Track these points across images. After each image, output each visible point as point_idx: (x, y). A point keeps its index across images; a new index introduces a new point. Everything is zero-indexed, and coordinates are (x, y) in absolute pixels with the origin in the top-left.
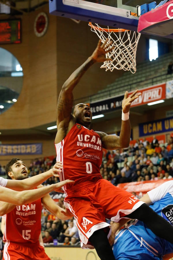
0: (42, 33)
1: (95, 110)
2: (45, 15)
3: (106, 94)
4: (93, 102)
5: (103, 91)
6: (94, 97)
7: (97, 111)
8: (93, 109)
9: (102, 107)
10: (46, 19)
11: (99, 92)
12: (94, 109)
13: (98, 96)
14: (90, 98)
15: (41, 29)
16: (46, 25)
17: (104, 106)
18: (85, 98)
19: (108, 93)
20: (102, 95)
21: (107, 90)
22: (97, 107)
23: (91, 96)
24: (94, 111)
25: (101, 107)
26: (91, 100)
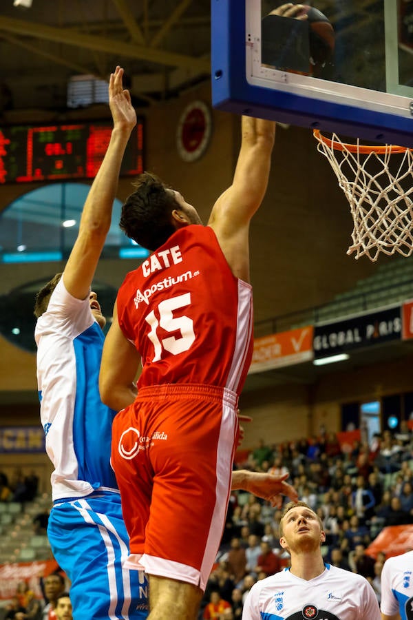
0: (197, 153)
1: (328, 342)
2: (204, 109)
3: (353, 302)
4: (322, 323)
5: (348, 295)
6: (325, 310)
7: (333, 344)
8: (321, 341)
9: (346, 336)
10: (207, 118)
11: (338, 297)
12: (325, 340)
13: (335, 307)
14: (314, 313)
15: (193, 143)
16: (207, 133)
17: (350, 333)
18: (303, 312)
19: (361, 300)
20: (344, 305)
21: (357, 292)
22: (333, 336)
23: (317, 308)
24: (325, 345)
25: (341, 335)
26: (317, 318)
